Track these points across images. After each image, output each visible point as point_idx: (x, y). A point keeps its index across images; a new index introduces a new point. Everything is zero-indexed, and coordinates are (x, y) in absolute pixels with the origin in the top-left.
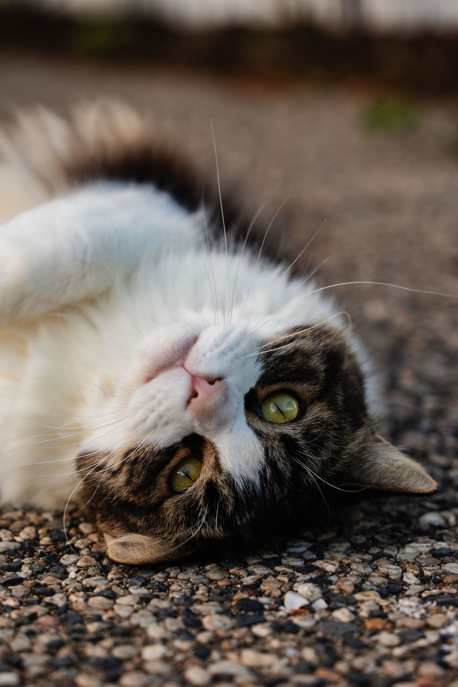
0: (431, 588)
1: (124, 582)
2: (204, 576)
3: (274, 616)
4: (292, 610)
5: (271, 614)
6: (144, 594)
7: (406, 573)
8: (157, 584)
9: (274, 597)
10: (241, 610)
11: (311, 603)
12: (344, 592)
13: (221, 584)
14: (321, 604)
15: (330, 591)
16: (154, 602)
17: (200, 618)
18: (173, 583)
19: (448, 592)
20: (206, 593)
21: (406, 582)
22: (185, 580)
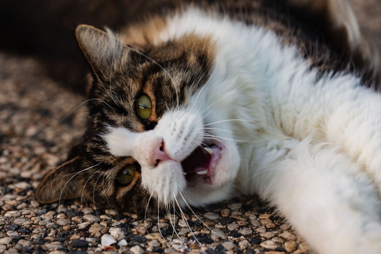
0: (195, 230)
1: (5, 227)
2: (55, 222)
3: (94, 251)
4: (105, 247)
5: (92, 250)
6: (15, 236)
7: (181, 220)
8: (24, 229)
9: (96, 238)
10: (74, 247)
11: (118, 241)
12: (140, 233)
13: (65, 228)
14: (124, 242)
15: (131, 233)
16: (21, 242)
17: (48, 252)
18: (35, 228)
19: (205, 233)
20: (54, 235)
21: (179, 226)
22: (43, 226)
